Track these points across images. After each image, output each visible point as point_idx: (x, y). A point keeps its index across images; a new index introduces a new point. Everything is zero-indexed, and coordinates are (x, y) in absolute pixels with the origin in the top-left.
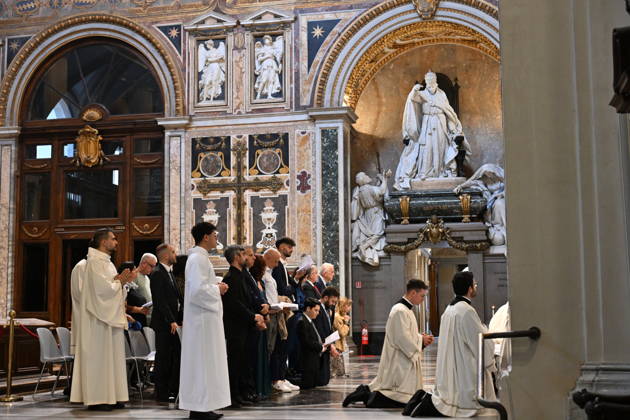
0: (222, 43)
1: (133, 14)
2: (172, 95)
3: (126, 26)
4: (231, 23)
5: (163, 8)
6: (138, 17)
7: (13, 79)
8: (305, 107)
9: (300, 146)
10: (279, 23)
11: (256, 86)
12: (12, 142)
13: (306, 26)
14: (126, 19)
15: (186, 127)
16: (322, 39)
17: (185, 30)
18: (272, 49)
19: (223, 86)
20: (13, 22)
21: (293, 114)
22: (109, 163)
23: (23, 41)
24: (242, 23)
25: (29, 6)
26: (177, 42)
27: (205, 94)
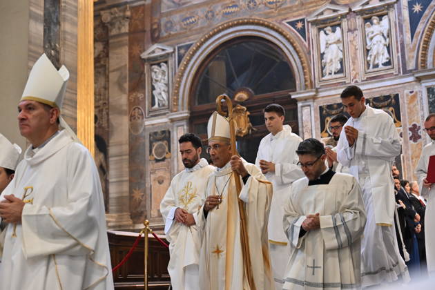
0: (338, 28)
1: (267, 15)
2: (302, 73)
3: (263, 25)
4: (344, 11)
5: (290, 8)
6: (271, 17)
7: (182, 76)
8: (411, 71)
9: (409, 104)
10: (384, 6)
11: (369, 58)
12: (184, 123)
13: (407, 5)
14: (262, 19)
15: (314, 98)
16: (421, 14)
17: (308, 22)
18: (379, 28)
19: (342, 62)
20: (180, 34)
21: (401, 77)
22: (257, 132)
23: (188, 47)
24: (353, 10)
25: (191, 20)
26: (302, 32)
27: (327, 70)
